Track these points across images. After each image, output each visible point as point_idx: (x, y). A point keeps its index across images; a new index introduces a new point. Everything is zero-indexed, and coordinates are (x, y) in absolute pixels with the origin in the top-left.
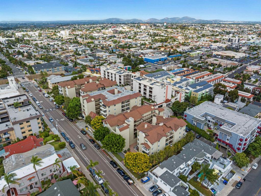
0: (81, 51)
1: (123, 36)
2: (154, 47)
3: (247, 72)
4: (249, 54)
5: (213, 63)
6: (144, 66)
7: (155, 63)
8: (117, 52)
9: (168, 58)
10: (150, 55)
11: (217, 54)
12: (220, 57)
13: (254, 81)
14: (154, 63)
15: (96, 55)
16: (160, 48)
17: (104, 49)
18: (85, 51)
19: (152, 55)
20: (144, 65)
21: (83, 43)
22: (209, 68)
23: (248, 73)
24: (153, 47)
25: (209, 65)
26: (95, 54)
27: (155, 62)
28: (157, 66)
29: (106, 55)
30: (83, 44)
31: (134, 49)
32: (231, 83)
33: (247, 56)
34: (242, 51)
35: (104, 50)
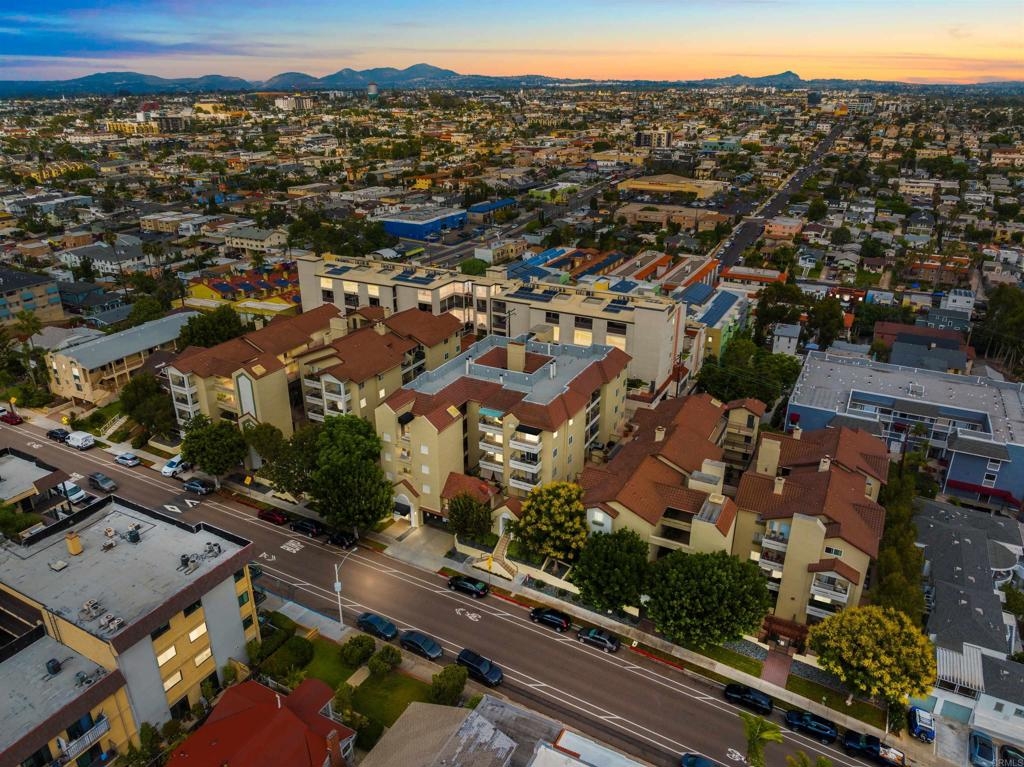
0: (57, 213)
1: (218, 142)
2: (385, 176)
3: (773, 242)
4: (733, 181)
5: (645, 220)
6: (398, 252)
7: (429, 237)
8: (232, 205)
9: (470, 215)
10: (394, 210)
11: (634, 189)
12: (647, 197)
13: (812, 270)
14: (426, 240)
15: (138, 225)
16: (411, 179)
17: (166, 199)
18: (78, 213)
19: (402, 209)
20: (397, 248)
21: (43, 179)
22: (641, 239)
23: (778, 242)
24: (379, 179)
25: (634, 229)
26: (134, 222)
27: (427, 233)
28: (441, 249)
29: (195, 223)
30: (40, 181)
31: (308, 190)
32: (753, 283)
33: (729, 188)
34: (706, 173)
35: (168, 204)
